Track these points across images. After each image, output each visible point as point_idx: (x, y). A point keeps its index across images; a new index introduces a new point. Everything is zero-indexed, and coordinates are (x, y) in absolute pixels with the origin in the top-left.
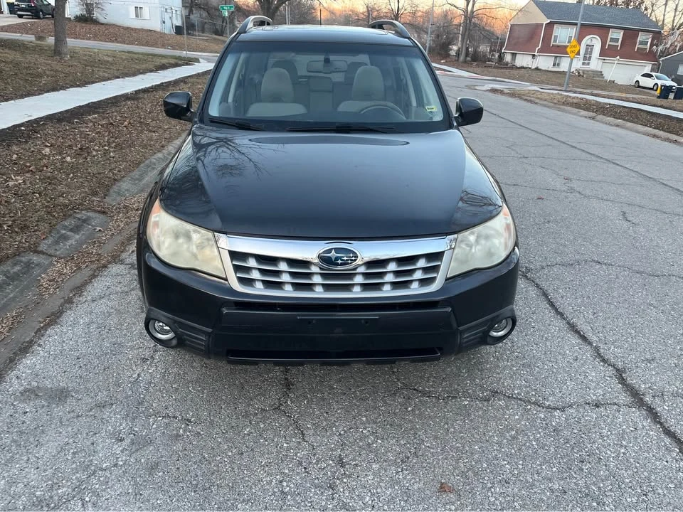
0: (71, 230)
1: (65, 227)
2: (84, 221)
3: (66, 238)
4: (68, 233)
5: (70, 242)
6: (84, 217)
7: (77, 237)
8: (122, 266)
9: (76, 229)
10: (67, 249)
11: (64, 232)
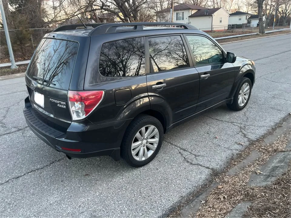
0: (277, 167)
1: (282, 167)
2: (268, 176)
3: (280, 161)
4: (279, 165)
5: (277, 161)
6: (269, 179)
7: (273, 165)
8: (250, 137)
9: (275, 169)
10: (278, 157)
11: (282, 164)
